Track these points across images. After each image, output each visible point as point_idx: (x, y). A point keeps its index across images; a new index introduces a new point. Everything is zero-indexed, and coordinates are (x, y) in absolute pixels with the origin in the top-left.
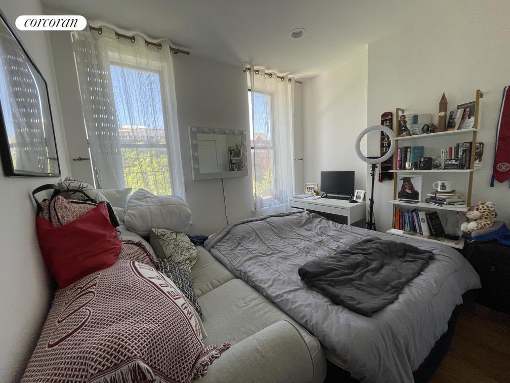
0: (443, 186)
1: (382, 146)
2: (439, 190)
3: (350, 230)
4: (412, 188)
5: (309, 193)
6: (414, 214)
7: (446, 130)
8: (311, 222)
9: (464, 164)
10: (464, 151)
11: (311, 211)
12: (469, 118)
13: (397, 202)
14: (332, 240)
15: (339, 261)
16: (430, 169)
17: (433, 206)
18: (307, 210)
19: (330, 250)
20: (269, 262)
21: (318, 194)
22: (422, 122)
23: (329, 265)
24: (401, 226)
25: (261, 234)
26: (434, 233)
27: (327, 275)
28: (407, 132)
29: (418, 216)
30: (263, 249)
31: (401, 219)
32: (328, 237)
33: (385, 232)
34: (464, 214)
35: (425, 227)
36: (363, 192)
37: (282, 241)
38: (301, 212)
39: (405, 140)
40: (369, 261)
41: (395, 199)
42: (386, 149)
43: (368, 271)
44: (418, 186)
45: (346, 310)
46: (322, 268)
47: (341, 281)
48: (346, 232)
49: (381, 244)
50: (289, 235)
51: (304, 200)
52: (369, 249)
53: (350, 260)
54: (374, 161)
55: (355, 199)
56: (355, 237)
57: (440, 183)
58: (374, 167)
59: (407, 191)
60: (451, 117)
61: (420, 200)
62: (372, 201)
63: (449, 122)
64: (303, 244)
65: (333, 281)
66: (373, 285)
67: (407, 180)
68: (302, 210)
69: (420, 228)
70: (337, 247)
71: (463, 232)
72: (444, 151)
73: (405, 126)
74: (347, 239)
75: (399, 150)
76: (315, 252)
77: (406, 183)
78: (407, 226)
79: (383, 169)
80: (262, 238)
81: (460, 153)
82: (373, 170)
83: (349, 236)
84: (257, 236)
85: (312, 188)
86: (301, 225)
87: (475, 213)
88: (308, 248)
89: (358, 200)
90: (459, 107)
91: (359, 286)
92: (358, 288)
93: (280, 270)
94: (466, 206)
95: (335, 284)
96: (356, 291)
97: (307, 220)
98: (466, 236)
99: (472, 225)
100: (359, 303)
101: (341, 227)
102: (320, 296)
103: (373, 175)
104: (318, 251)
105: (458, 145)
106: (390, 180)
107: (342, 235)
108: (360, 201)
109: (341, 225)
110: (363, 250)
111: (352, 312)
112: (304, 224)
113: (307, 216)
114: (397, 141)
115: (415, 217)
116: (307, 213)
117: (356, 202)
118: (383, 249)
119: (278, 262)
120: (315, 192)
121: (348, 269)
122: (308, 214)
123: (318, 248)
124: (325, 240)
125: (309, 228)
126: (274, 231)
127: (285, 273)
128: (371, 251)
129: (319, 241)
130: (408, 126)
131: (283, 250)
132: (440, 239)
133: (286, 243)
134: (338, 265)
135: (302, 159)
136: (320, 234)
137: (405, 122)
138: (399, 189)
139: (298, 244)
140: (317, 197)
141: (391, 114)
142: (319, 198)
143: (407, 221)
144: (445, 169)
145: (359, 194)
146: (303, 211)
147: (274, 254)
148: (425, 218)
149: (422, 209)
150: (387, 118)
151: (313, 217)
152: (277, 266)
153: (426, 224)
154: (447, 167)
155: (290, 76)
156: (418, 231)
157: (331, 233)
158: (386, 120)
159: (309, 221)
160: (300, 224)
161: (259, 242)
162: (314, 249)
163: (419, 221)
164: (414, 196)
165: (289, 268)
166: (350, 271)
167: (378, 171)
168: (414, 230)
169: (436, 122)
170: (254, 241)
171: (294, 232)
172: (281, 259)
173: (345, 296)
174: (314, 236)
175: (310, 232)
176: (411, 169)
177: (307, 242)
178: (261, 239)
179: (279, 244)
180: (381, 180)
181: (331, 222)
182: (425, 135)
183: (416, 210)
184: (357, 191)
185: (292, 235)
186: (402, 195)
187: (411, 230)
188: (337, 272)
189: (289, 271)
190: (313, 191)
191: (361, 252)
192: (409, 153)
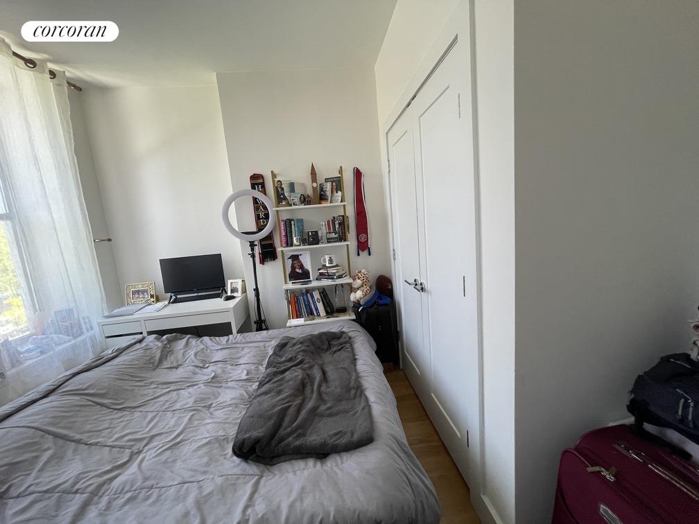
0: (331, 261)
1: (258, 218)
2: (327, 265)
3: (243, 341)
4: (302, 267)
5: (140, 302)
6: (309, 295)
7: (320, 203)
8: (171, 352)
9: (342, 238)
10: (340, 224)
11: (161, 333)
12: (337, 192)
13: (290, 286)
14: (230, 367)
15: (279, 392)
16: (318, 244)
17: (325, 282)
18: (150, 333)
19: (241, 383)
20: (146, 479)
21: (158, 300)
22: (299, 191)
23: (274, 407)
24: (298, 313)
25: (69, 428)
26: (329, 311)
27: (285, 424)
28: (286, 201)
29: (312, 297)
30: (100, 460)
31: (296, 305)
32: (220, 365)
33: (286, 327)
34: (350, 285)
35: (320, 306)
36: (240, 281)
37: (137, 414)
38: (140, 341)
39: (285, 212)
40: (308, 372)
41: (286, 283)
42: (264, 222)
43: (320, 386)
44: (308, 265)
45: (345, 456)
46: (270, 418)
47: (305, 420)
48: (238, 345)
49: (301, 343)
50: (144, 395)
51: (136, 316)
52: (296, 357)
53: (291, 383)
54: (252, 238)
55: (229, 294)
56: (256, 347)
57: (327, 258)
58: (252, 245)
59: (297, 270)
60: (322, 189)
61: (311, 279)
62: (256, 290)
63: (321, 195)
64: (187, 397)
65: (299, 427)
66: (339, 399)
67: (295, 258)
68: (139, 337)
69: (317, 309)
70: (248, 374)
71: (354, 302)
72: (324, 224)
73: (283, 194)
74: (249, 355)
75: (282, 223)
76: (220, 399)
77: (295, 262)
78: (304, 310)
79: (263, 247)
80: (78, 437)
81: (337, 226)
82: (252, 250)
83: (246, 350)
84: (60, 442)
85: (144, 292)
86: (155, 364)
87: (359, 282)
88: (203, 399)
89: (235, 294)
90: (327, 180)
91: (330, 411)
92: (330, 415)
93: (187, 475)
94: (348, 277)
95: (302, 429)
96: (331, 419)
97: (162, 351)
98: (357, 304)
99: (359, 294)
100: (352, 434)
101: (227, 341)
102: (299, 464)
103: (253, 256)
104: (222, 394)
105: (334, 217)
106: (274, 260)
107: (237, 353)
108: (239, 295)
109: (226, 338)
110: (290, 360)
111: (352, 452)
112: (161, 361)
113: (159, 344)
114: (277, 211)
115: (310, 299)
116: (155, 338)
117: (233, 298)
118: (308, 349)
119: (165, 462)
120: (152, 296)
121: (296, 396)
122: (158, 339)
123: (219, 390)
124: (219, 371)
125: (175, 364)
126: (102, 405)
127: (205, 473)
128: (300, 358)
129: (213, 378)
130: (286, 194)
131: (153, 433)
132: (335, 315)
133: (150, 416)
134: (283, 399)
135: (110, 240)
136: (201, 365)
137: (283, 189)
138: (289, 270)
139: (176, 402)
140: (160, 304)
141: (261, 176)
142: (166, 306)
143: (303, 306)
144: (328, 242)
145: (234, 286)
146: (143, 339)
147: (139, 452)
148: (320, 298)
149: (314, 289)
150: (257, 181)
151: (170, 341)
152: (172, 472)
153: (321, 302)
154: (329, 240)
155: (51, 66)
156: (315, 314)
157: (218, 356)
158: (258, 184)
159: (166, 352)
160: (153, 363)
161: (75, 450)
162: (214, 395)
163: (314, 303)
164: (305, 275)
165: (201, 457)
166: (301, 398)
167: (257, 250)
168: (311, 313)
169: (310, 192)
170: (58, 458)
171: (152, 383)
172: (168, 453)
173: (331, 437)
174: (195, 374)
175: (180, 370)
176: (300, 245)
177: (190, 390)
178: (78, 442)
179: (135, 424)
180: (262, 262)
181: (206, 339)
182: (302, 206)
183: (308, 291)
184: (229, 282)
185: (149, 392)
186: (294, 276)
187: (308, 315)
188: (292, 411)
189: (207, 464)
190: (147, 296)
191: (290, 364)
192: (293, 227)
